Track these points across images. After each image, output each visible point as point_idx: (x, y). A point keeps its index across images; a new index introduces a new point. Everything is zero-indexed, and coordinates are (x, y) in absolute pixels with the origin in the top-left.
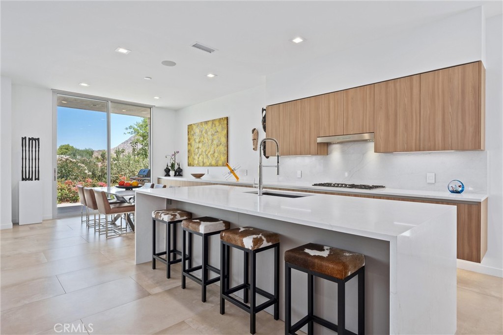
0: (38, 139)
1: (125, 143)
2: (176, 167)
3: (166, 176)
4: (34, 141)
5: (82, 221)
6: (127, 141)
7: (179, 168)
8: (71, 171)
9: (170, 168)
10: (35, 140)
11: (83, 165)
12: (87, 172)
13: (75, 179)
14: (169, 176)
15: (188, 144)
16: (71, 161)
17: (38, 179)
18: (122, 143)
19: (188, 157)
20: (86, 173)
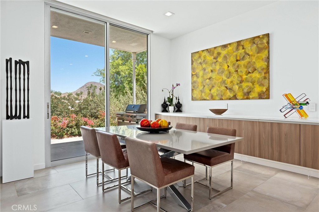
0: (28, 63)
1: (81, 88)
2: (175, 102)
3: (163, 111)
4: (22, 66)
5: (87, 175)
6: (83, 87)
7: (179, 103)
8: (55, 107)
9: (168, 103)
10: (24, 63)
11: (66, 101)
12: (70, 107)
13: (60, 114)
14: (167, 111)
15: (192, 75)
16: (56, 97)
17: (28, 117)
18: (80, 88)
19: (192, 90)
20: (70, 109)
